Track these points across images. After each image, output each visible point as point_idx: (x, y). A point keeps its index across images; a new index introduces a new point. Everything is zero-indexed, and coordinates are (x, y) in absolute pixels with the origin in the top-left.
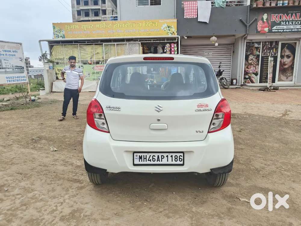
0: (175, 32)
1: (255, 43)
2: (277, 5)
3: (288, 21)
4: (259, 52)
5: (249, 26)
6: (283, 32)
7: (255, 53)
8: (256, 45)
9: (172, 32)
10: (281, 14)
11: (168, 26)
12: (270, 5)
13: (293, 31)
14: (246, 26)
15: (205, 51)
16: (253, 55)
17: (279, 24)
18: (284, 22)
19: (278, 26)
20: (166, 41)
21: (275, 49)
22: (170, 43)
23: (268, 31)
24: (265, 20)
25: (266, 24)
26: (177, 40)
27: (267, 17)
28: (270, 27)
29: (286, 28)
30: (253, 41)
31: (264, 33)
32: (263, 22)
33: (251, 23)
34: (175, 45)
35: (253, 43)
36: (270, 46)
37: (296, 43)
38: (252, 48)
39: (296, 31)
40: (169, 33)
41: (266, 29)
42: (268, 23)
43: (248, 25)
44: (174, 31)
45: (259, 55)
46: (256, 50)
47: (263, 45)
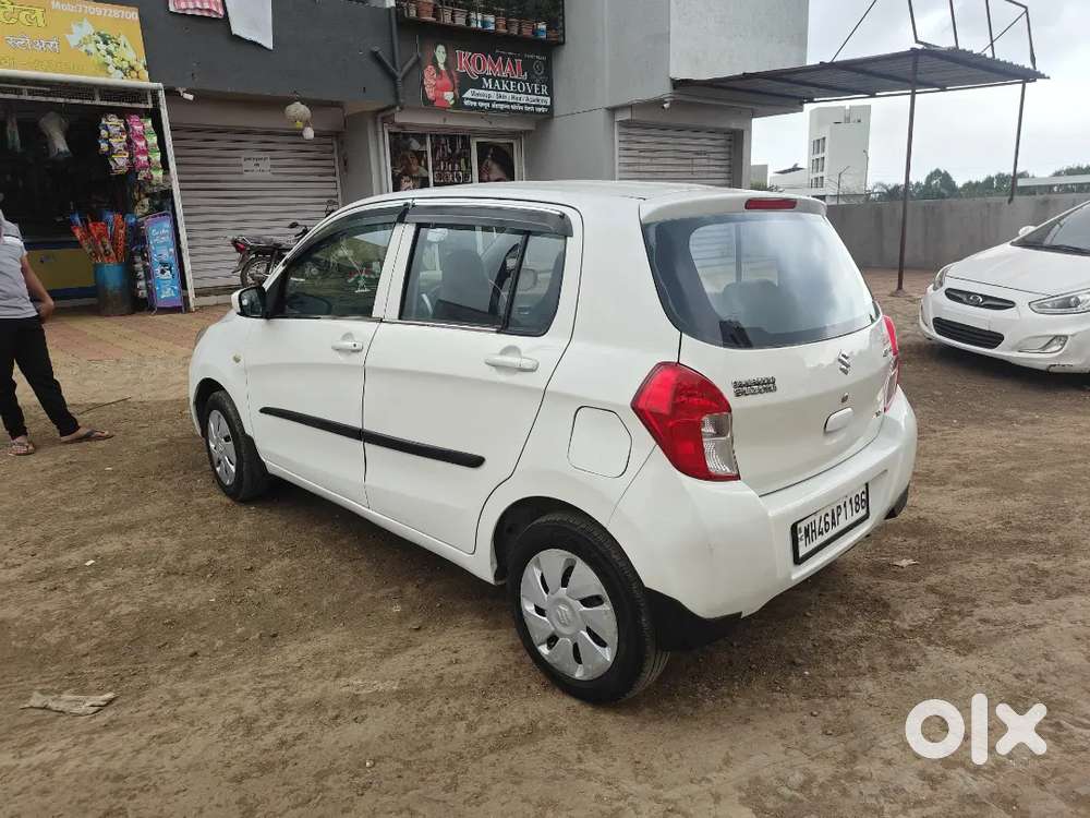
0: (141, 67)
1: (411, 139)
2: (468, 21)
3: (497, 78)
4: (426, 168)
5: (403, 78)
6: (489, 111)
7: (415, 172)
8: (415, 145)
9: (125, 65)
10: (479, 55)
11: (99, 34)
12: (453, 19)
13: (515, 111)
14: (393, 78)
15: (245, 154)
16: (413, 178)
17: (478, 85)
18: (490, 80)
19: (477, 91)
20: (98, 102)
21: (463, 161)
22: (122, 114)
23: (452, 102)
24: (442, 67)
25: (446, 80)
26: (150, 100)
27: (444, 56)
28: (456, 91)
29: (495, 99)
30: (409, 130)
31: (443, 110)
32: (439, 71)
33: (406, 68)
34: (149, 123)
35: (406, 136)
36: (450, 151)
37: (512, 145)
38: (406, 153)
39: (519, 111)
40: (111, 69)
41: (449, 96)
42: (451, 77)
43: (400, 75)
44: (134, 63)
45: (428, 178)
46: (416, 161)
47: (432, 145)
